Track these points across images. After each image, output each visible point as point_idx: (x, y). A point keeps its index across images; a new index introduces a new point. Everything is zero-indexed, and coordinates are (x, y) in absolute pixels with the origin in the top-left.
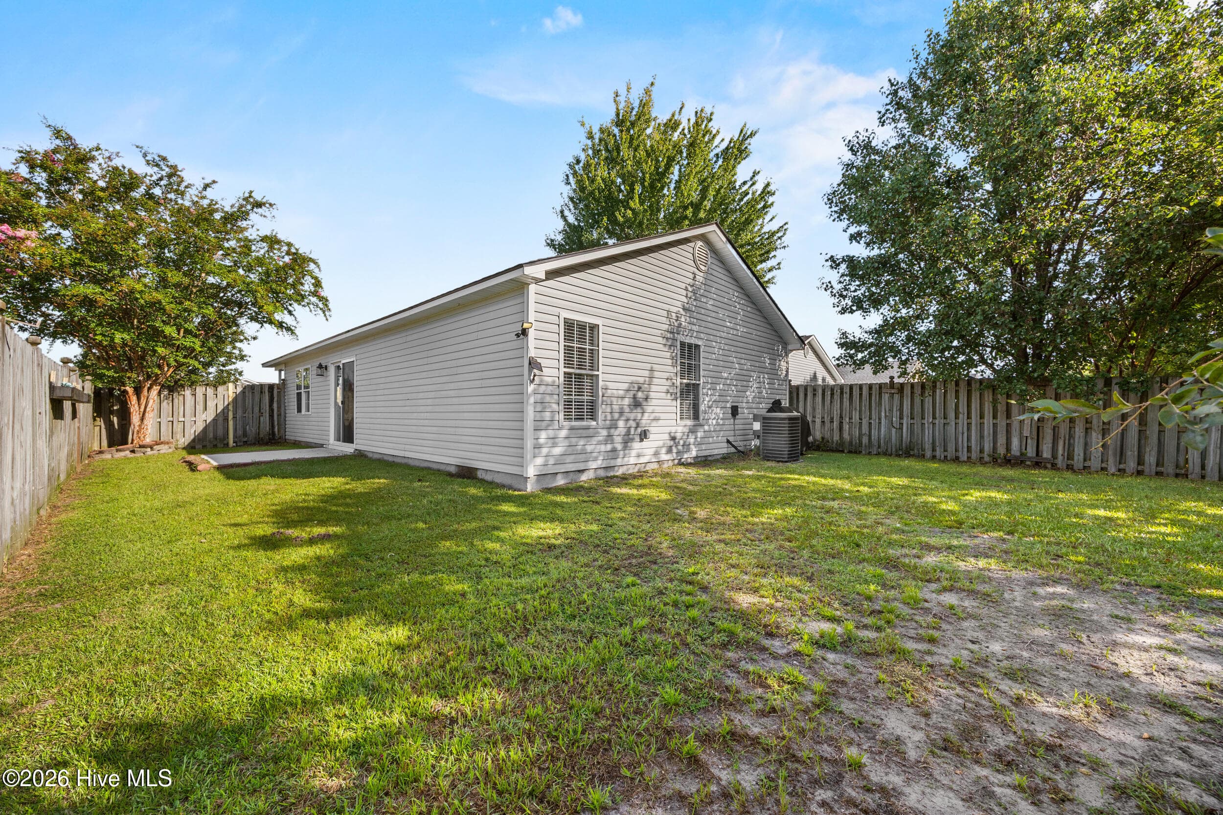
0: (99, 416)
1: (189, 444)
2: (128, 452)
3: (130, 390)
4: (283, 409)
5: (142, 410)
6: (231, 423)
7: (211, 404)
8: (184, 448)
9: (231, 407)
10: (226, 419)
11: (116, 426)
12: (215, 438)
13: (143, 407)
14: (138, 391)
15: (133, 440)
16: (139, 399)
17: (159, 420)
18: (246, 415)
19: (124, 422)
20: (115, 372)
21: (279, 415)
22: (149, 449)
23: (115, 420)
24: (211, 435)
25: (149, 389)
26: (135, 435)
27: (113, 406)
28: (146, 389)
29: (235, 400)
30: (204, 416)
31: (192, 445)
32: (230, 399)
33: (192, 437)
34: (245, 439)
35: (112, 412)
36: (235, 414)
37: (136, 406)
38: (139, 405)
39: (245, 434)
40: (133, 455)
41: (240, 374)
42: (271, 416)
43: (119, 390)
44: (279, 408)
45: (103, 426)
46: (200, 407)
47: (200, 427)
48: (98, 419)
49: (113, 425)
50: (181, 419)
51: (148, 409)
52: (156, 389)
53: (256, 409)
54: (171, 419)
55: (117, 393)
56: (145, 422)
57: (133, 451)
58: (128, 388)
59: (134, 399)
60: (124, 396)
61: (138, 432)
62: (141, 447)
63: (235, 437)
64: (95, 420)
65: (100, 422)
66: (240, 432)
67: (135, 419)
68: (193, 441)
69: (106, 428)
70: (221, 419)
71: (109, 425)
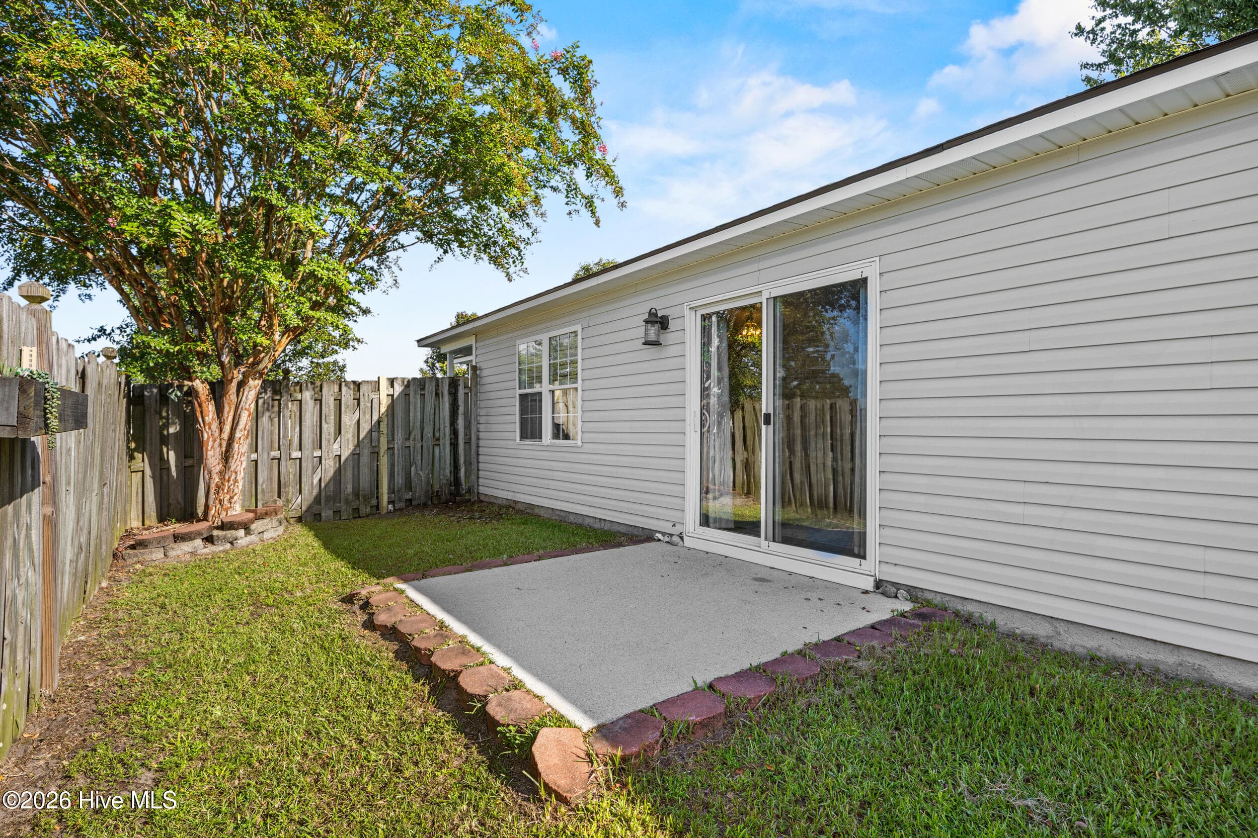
0: (141, 448)
1: (309, 508)
2: (198, 542)
3: (202, 388)
4: (473, 430)
5: (225, 436)
6: (384, 461)
7: (349, 420)
8: (299, 520)
9: (384, 427)
10: (375, 453)
11: (174, 474)
12: (356, 494)
13: (227, 428)
14: (217, 390)
15: (207, 507)
16: (219, 410)
17: (254, 456)
18: (411, 443)
19: (189, 462)
20: (174, 342)
21: (468, 442)
22: (241, 532)
23: (172, 456)
24: (349, 489)
25: (241, 385)
26: (212, 496)
27: (166, 426)
28: (234, 384)
29: (392, 407)
30: (336, 446)
31: (315, 509)
32: (383, 410)
33: (315, 492)
34: (409, 496)
35: (164, 440)
36: (392, 439)
37: (215, 426)
38: (221, 424)
39: (409, 485)
40: (210, 548)
41: (342, 369)
42: (454, 445)
43: (180, 387)
44: (468, 427)
45: (148, 472)
46: (329, 428)
47: (329, 467)
48: (138, 456)
49: (168, 469)
50: (296, 454)
51: (238, 435)
52: (255, 384)
53: (428, 431)
54: (276, 454)
55: (174, 395)
56: (233, 465)
57: (209, 540)
58: (197, 384)
59: (210, 408)
60: (190, 403)
61: (219, 487)
62: (223, 527)
63: (391, 491)
64: (132, 458)
65: (142, 462)
66: (399, 480)
67: (213, 456)
68: (318, 500)
69: (153, 477)
70: (366, 453)
71: (160, 468)
